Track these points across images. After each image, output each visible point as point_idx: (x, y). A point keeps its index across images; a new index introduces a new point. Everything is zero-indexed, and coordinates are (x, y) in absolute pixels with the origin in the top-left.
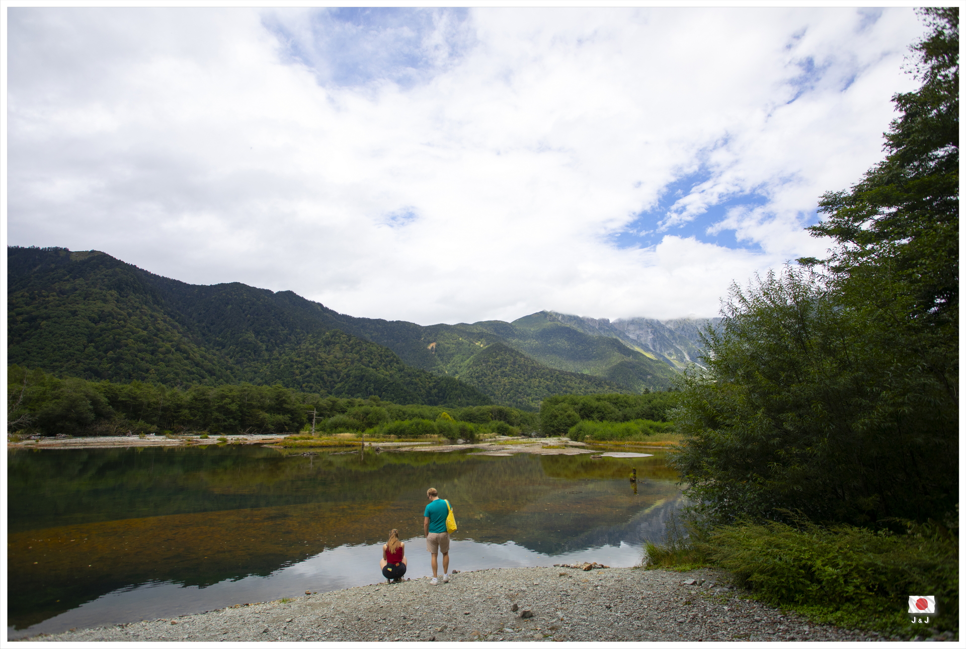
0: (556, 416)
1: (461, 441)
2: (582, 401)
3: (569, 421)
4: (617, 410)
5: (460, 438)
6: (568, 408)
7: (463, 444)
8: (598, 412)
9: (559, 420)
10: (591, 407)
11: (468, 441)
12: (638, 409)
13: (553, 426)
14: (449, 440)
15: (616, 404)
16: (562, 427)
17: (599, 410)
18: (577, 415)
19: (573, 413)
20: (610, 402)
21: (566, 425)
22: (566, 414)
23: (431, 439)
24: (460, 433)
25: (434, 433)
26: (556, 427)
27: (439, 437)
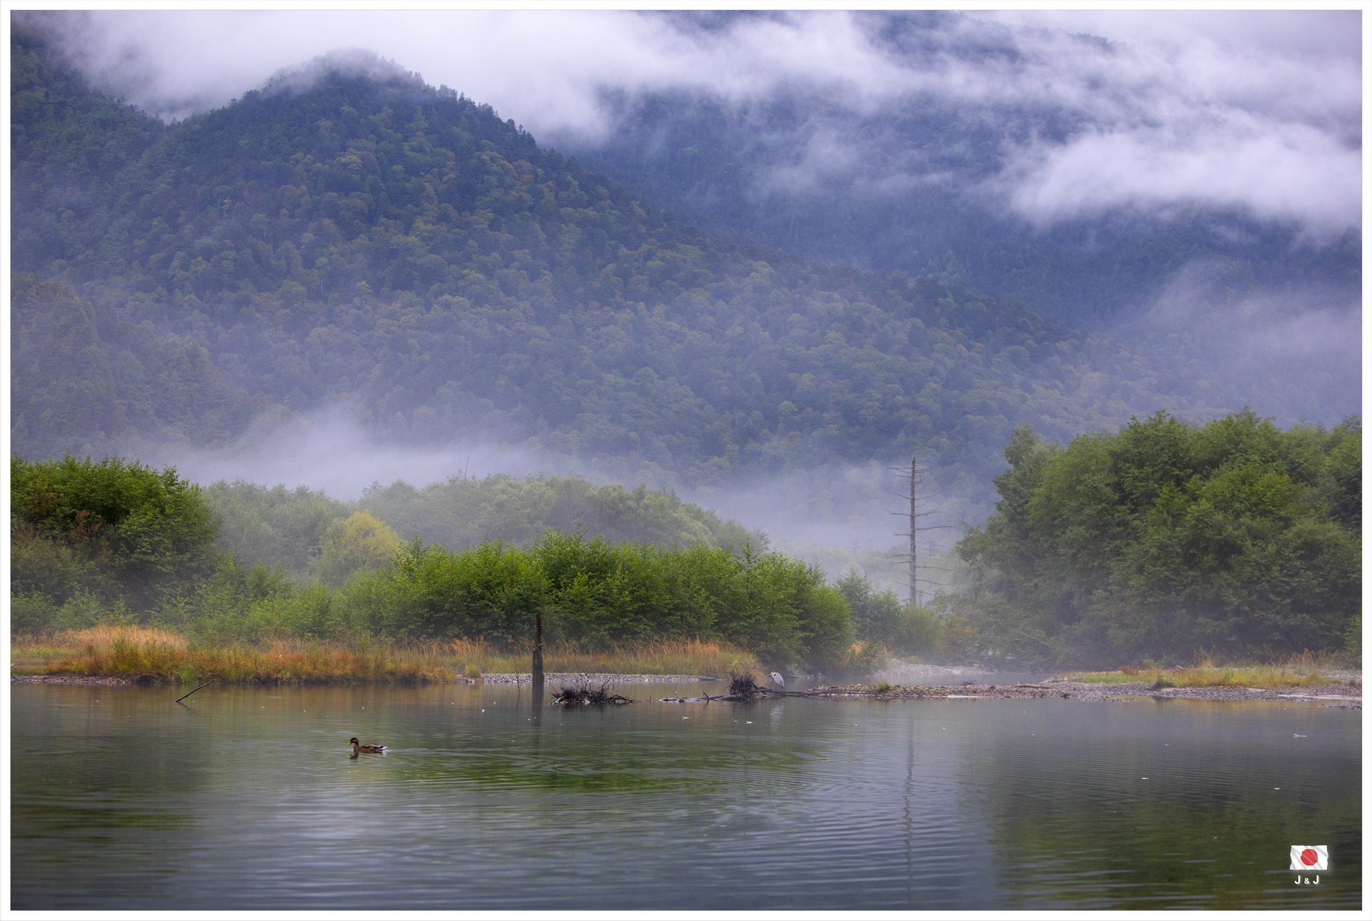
22: (1289, 534)
23: (689, 660)
24: (803, 628)
25: (690, 625)
26: (1237, 612)
27: (722, 648)
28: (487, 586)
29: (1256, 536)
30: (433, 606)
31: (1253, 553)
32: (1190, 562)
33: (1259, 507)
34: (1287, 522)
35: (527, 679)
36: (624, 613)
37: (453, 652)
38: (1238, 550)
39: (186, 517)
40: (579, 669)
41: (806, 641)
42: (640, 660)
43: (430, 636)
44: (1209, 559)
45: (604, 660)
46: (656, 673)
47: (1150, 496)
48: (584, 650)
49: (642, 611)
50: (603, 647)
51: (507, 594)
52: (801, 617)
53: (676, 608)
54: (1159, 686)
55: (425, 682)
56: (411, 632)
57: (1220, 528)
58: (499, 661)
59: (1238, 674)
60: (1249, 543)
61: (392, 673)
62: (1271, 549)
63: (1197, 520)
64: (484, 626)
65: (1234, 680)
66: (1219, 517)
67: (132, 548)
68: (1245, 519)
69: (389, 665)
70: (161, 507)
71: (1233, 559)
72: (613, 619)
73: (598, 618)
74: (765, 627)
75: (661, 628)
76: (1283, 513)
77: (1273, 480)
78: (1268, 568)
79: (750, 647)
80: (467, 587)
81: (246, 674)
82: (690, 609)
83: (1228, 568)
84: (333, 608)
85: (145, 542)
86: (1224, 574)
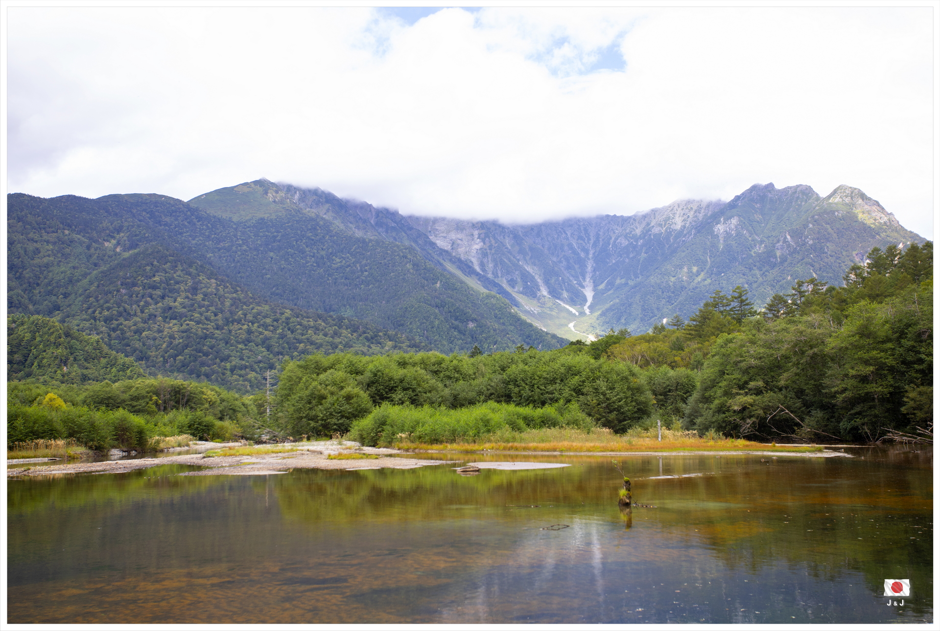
0: (323, 397)
1: (116, 453)
2: (371, 367)
3: (347, 406)
4: (440, 385)
5: (114, 447)
6: (345, 380)
7: (122, 458)
8: (405, 389)
9: (328, 405)
10: (391, 379)
11: (133, 453)
12: (480, 382)
13: (314, 418)
14: (91, 452)
15: (436, 372)
16: (334, 421)
17: (405, 384)
18: (364, 396)
19: (356, 390)
20: (425, 369)
21: (342, 416)
26: (322, 420)
38: (325, 398)
44: (315, 402)
57: (320, 391)
63: (314, 388)
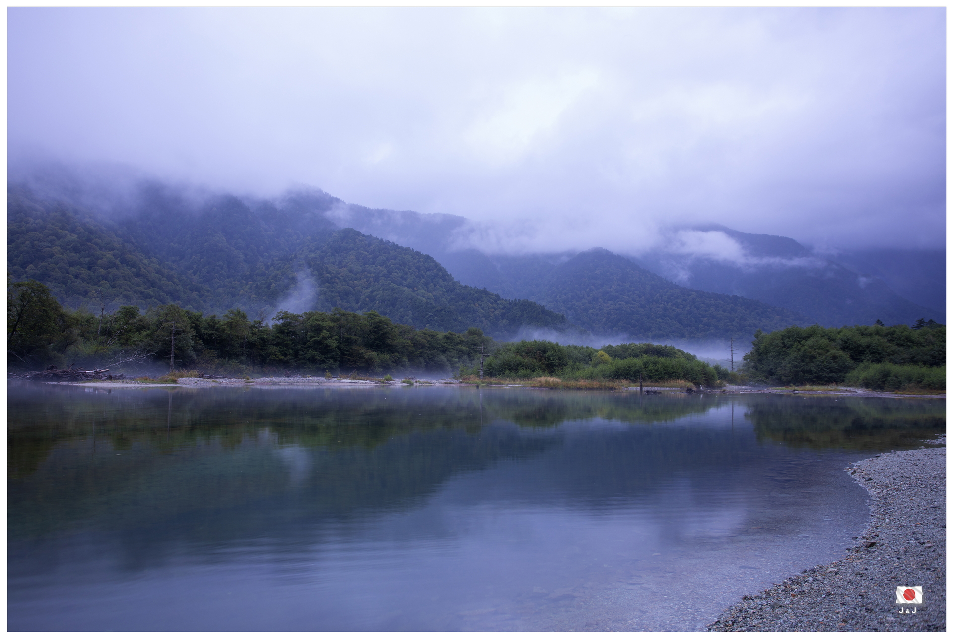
6: (828, 345)
9: (818, 363)
17: (872, 349)
18: (845, 356)
19: (839, 352)
20: (884, 338)
22: (828, 354)
23: (677, 384)
24: (705, 377)
25: (677, 376)
26: (815, 373)
27: (685, 381)
28: (629, 367)
29: (820, 354)
30: (617, 372)
31: (819, 359)
32: (803, 361)
33: (820, 348)
34: (828, 351)
35: (638, 388)
36: (661, 374)
37: (622, 382)
38: (815, 358)
39: (561, 353)
40: (651, 386)
41: (705, 380)
42: (666, 384)
43: (616, 379)
44: (807, 360)
45: (657, 384)
46: (669, 387)
47: (792, 345)
48: (652, 382)
49: (666, 373)
50: (657, 381)
51: (634, 369)
52: (704, 374)
53: (674, 372)
54: (794, 390)
55: (615, 389)
56: (612, 378)
57: (810, 353)
58: (632, 384)
59: (815, 388)
60: (818, 356)
61: (608, 387)
62: (824, 357)
63: (804, 351)
64: (629, 376)
65: (814, 389)
66: (810, 350)
67: (549, 360)
68: (817, 350)
69: (607, 385)
70: (555, 350)
71: (814, 360)
72: (659, 375)
73: (655, 375)
74: (695, 377)
75: (670, 377)
76: (827, 349)
77: (824, 341)
78: (823, 362)
79: (692, 381)
80: (625, 368)
81: (575, 387)
82: (677, 372)
83: (813, 362)
84: (594, 373)
85: (552, 358)
86: (812, 364)
